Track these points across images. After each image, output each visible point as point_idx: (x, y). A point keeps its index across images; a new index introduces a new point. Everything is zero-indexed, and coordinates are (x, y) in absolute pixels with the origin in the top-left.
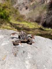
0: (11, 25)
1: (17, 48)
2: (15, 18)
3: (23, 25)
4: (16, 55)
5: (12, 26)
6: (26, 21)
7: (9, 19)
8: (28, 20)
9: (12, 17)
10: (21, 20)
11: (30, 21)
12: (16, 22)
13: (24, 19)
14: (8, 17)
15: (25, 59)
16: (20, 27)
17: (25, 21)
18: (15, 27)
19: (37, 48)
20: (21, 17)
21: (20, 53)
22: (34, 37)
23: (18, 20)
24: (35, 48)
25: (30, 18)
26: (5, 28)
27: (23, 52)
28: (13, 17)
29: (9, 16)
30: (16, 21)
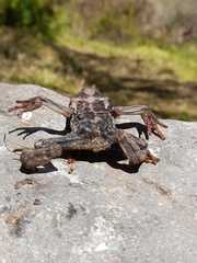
0: (59, 64)
1: (40, 186)
2: (87, 19)
3: (139, 61)
4: (18, 229)
5: (70, 69)
6: (158, 34)
7: (52, 26)
8: (169, 28)
9: (70, 16)
10: (124, 31)
11: (186, 34)
12: (96, 43)
13: (147, 28)
14: (46, 17)
15: (68, 254)
16: (120, 72)
17: (147, 38)
18: (85, 74)
19: (164, 193)
20: (127, 13)
21: (49, 217)
22: (160, 129)
23: (107, 30)
24: (154, 192)
25: (180, 19)
26: (25, 82)
27: (66, 212)
28: (77, 15)
29: (56, 8)
30: (93, 38)
